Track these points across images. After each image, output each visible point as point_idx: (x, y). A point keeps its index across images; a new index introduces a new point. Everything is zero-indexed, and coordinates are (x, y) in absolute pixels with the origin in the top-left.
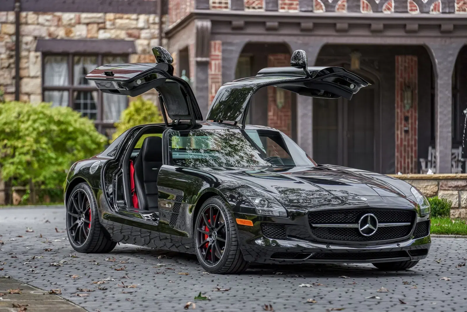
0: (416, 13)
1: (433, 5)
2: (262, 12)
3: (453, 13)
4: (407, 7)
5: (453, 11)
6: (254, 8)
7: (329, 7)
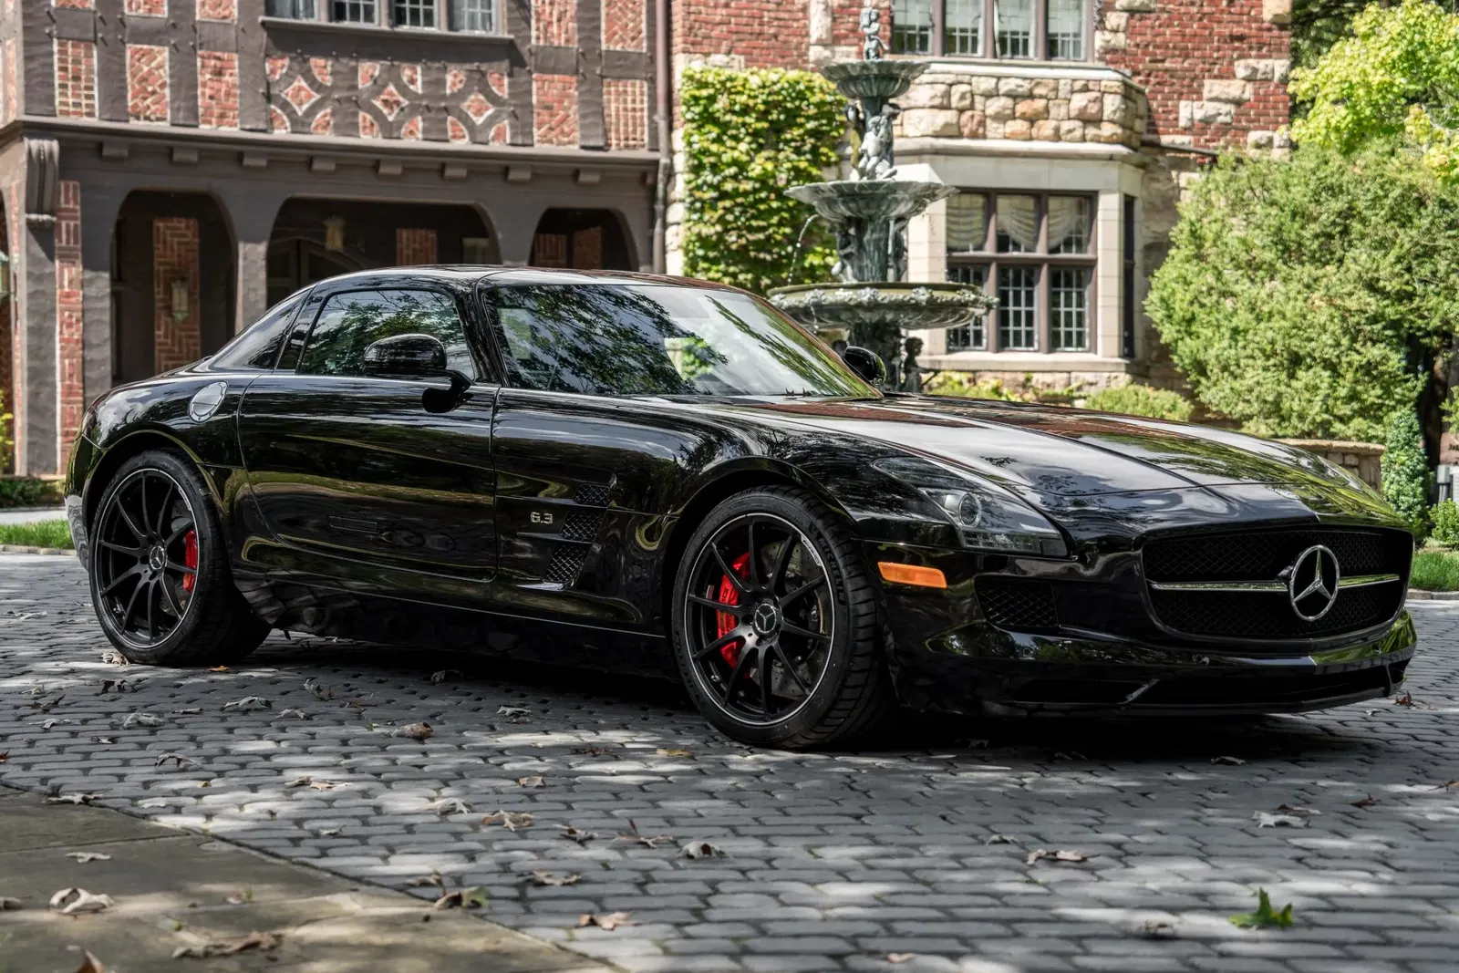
0: (463, 144)
1: (494, 129)
2: (164, 127)
3: (532, 145)
4: (445, 131)
5: (529, 142)
6: (147, 118)
7: (299, 124)
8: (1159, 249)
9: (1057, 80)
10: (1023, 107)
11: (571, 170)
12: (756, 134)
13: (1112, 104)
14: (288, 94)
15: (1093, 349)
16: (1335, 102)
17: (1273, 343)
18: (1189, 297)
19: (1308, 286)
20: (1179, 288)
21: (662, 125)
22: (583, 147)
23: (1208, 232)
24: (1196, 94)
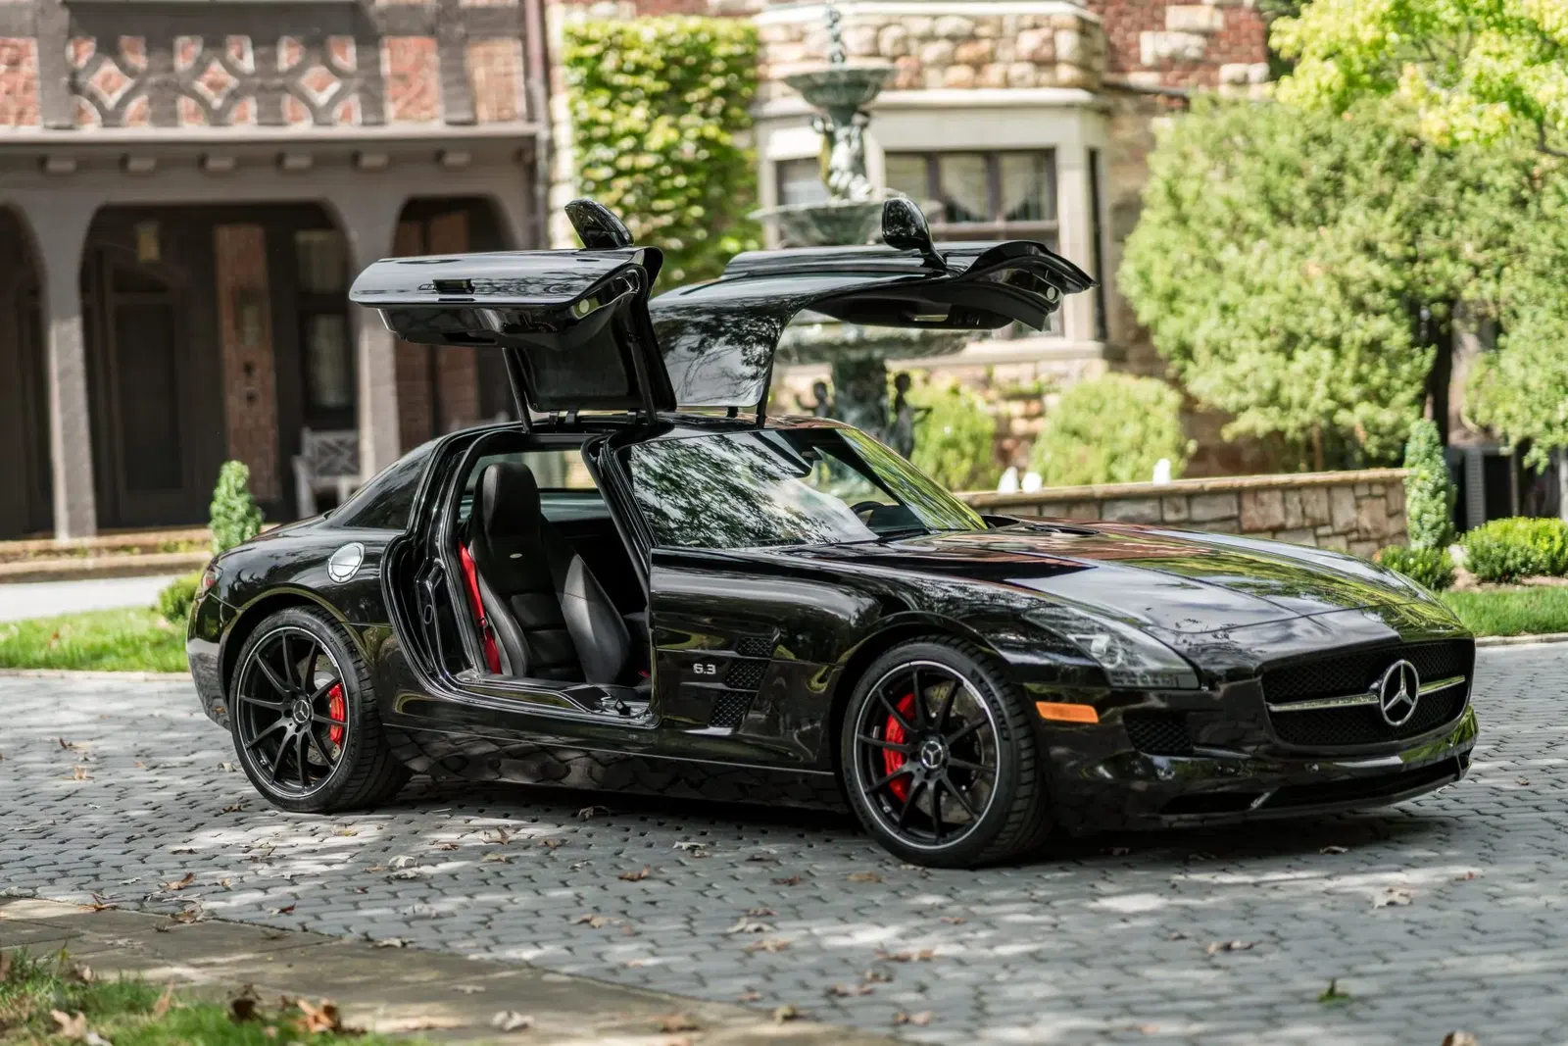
0: (304, 129)
1: (341, 107)
3: (385, 125)
4: (282, 113)
5: (382, 121)
7: (111, 118)
8: (1130, 209)
9: (1001, 18)
10: (966, 52)
11: (434, 151)
12: (653, 97)
13: (1067, 44)
14: (94, 82)
15: (1062, 333)
16: (1325, 59)
17: (1268, 320)
18: (1168, 268)
19: (1301, 253)
20: (1156, 257)
21: (539, 91)
22: (450, 123)
23: (1187, 189)
24: (1157, 23)
